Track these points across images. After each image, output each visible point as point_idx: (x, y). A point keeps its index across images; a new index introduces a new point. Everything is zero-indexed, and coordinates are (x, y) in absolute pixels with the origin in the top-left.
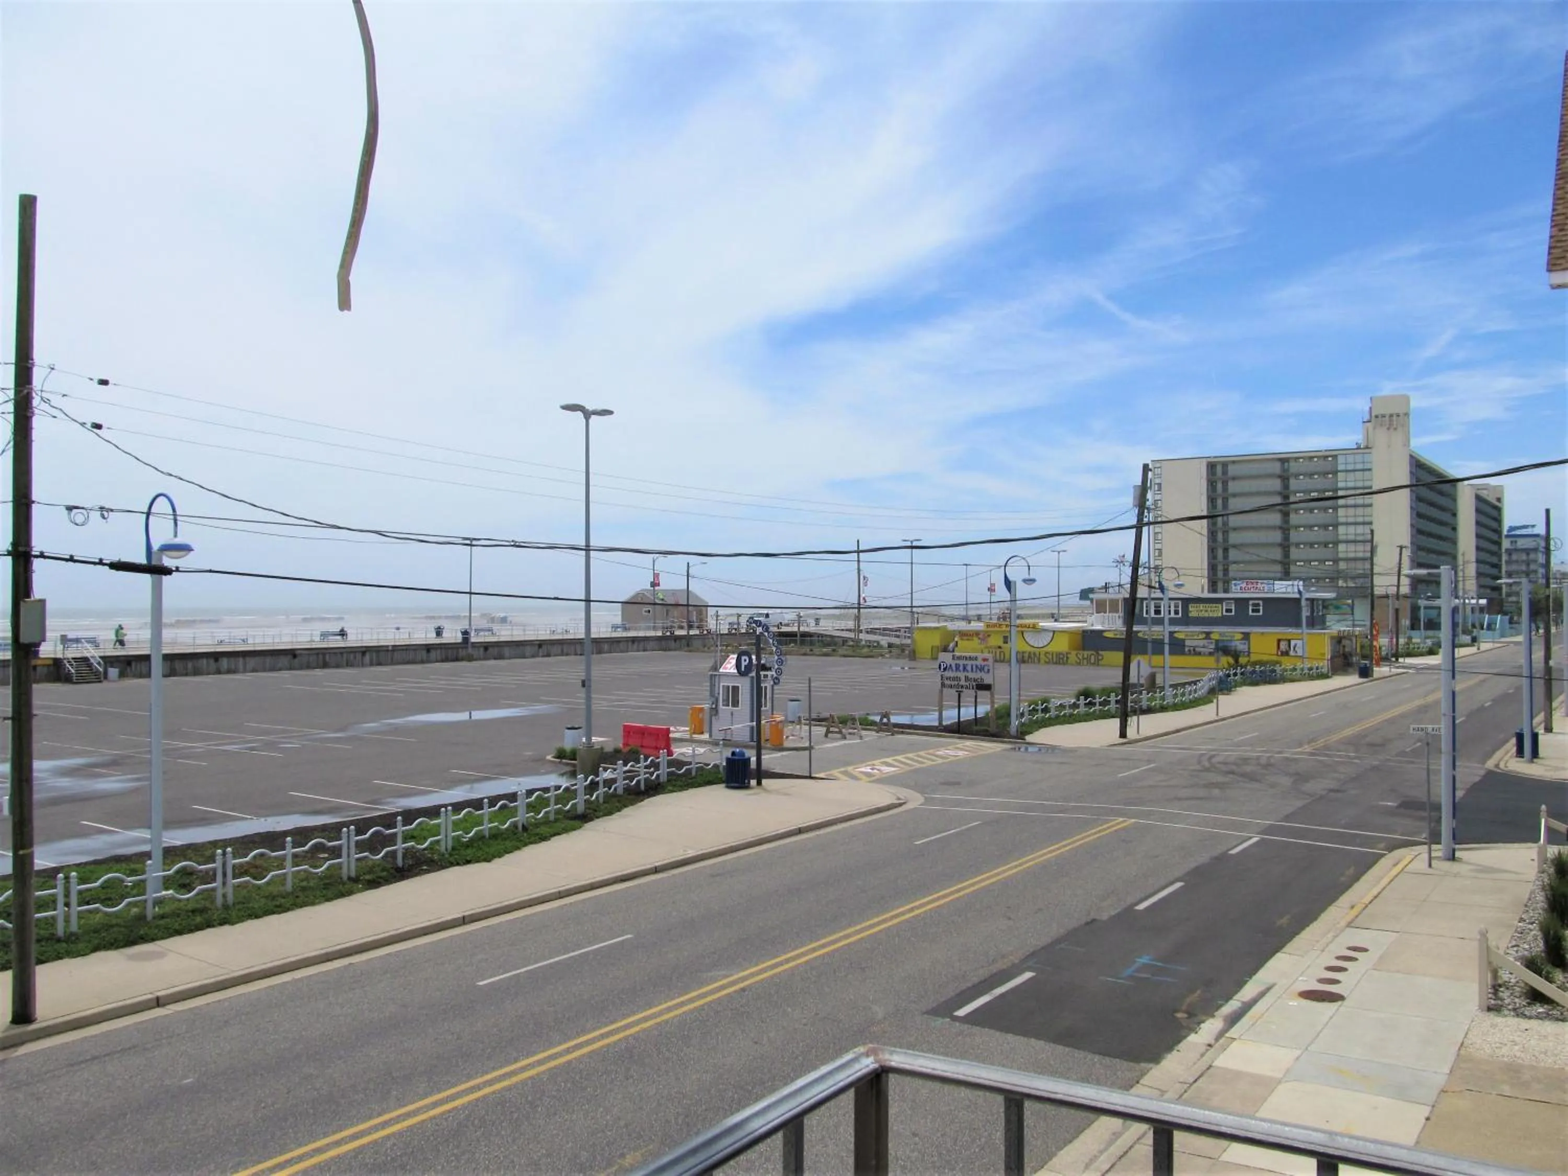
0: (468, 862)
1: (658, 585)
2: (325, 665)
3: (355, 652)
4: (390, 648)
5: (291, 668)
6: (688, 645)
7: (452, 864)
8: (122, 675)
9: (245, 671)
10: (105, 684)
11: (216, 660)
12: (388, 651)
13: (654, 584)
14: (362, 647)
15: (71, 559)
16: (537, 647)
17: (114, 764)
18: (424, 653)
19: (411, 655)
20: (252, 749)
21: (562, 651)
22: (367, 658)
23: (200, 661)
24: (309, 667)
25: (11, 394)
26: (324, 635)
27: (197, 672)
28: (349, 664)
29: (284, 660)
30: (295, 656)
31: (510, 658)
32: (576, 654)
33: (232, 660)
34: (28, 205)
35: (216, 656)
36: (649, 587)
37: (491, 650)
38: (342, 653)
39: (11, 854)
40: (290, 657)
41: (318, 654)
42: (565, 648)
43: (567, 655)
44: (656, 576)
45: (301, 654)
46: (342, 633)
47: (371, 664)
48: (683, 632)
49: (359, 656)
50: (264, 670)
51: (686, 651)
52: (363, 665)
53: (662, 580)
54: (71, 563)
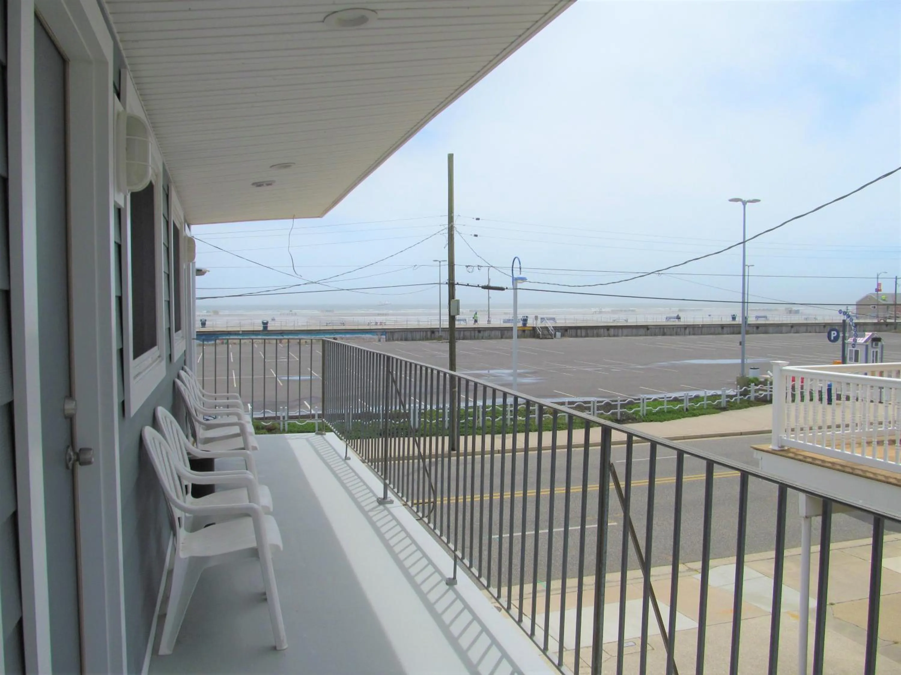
0: (651, 421)
1: (880, 290)
2: (664, 334)
3: (680, 328)
4: (700, 326)
5: (646, 335)
6: (895, 329)
7: (643, 421)
8: (563, 335)
9: (622, 336)
10: (555, 340)
11: (608, 330)
12: (699, 327)
13: (878, 290)
14: (684, 325)
15: (468, 285)
16: (790, 328)
17: (534, 373)
18: (720, 329)
19: (712, 330)
20: (599, 370)
21: (807, 330)
22: (687, 331)
23: (600, 330)
24: (655, 335)
25: (447, 226)
26: (668, 319)
27: (598, 336)
28: (677, 334)
29: (642, 331)
30: (648, 329)
31: (772, 333)
32: (816, 332)
33: (616, 330)
34: (451, 157)
35: (608, 328)
36: (874, 292)
37: (760, 329)
38: (673, 328)
39: (473, 400)
40: (646, 329)
41: (660, 328)
42: (809, 328)
43: (810, 332)
44: (879, 285)
45: (651, 328)
46: (678, 318)
47: (690, 334)
48: (892, 321)
49: (683, 330)
50: (632, 336)
51: (893, 332)
52: (685, 335)
53: (882, 287)
54: (468, 287)
